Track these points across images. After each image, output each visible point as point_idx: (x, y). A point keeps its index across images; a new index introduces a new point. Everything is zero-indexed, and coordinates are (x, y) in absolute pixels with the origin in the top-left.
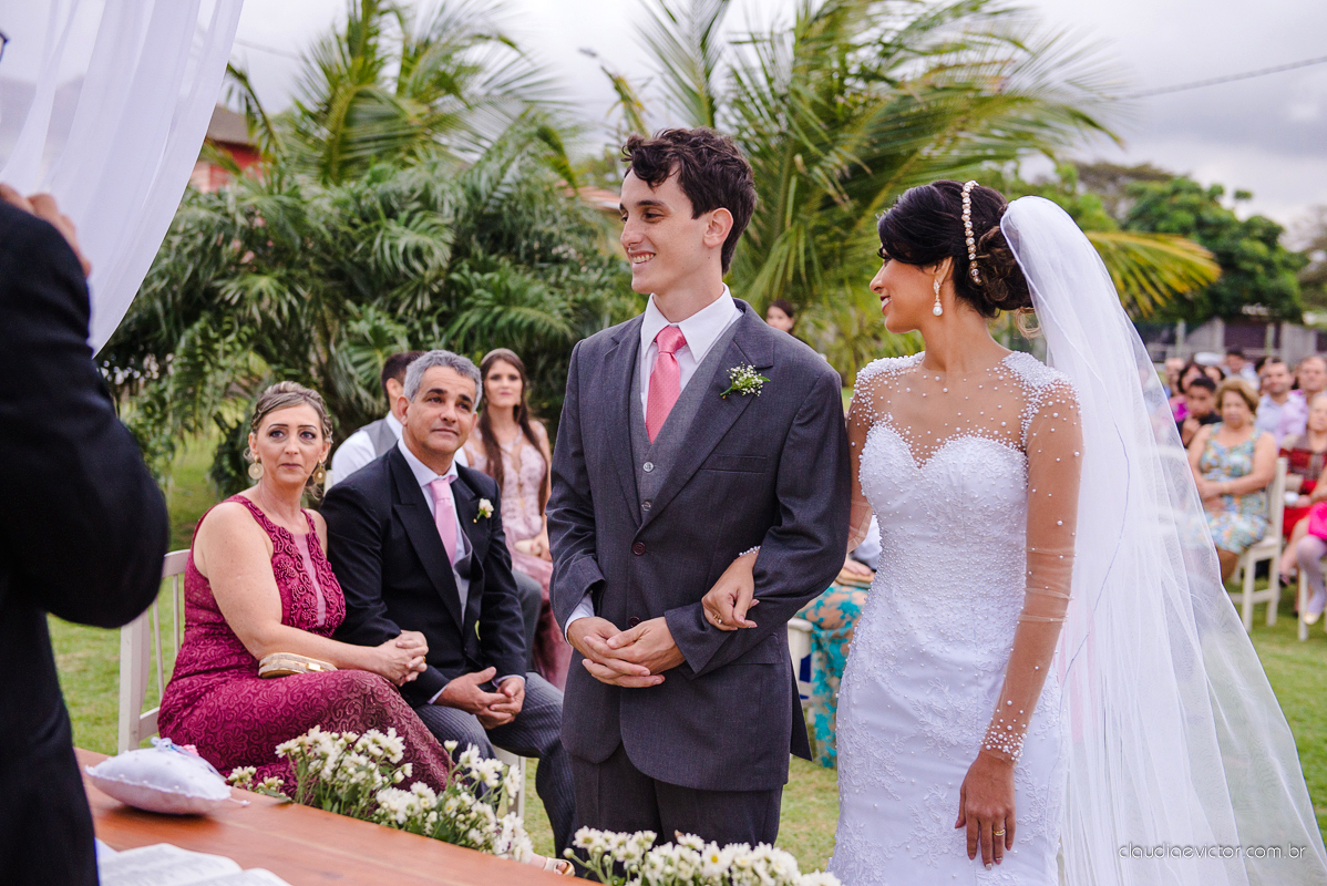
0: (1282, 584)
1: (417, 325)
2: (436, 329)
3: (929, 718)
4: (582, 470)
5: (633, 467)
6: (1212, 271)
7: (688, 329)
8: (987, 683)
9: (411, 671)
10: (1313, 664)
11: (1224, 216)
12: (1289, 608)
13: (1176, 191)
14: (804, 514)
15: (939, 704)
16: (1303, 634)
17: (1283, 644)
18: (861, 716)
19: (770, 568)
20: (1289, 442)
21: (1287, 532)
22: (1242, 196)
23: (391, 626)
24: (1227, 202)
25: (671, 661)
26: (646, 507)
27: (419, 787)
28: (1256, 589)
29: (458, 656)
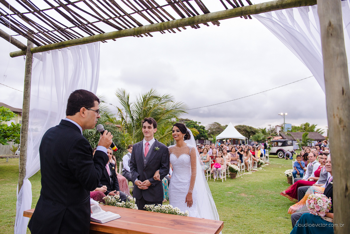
0: (211, 174)
1: (92, 143)
2: (95, 143)
3: (181, 190)
4: (135, 161)
5: (143, 160)
6: (198, 133)
7: (149, 142)
8: (188, 184)
9: (105, 191)
10: (216, 184)
11: (198, 126)
12: (212, 177)
13: (191, 122)
14: (165, 165)
15: (182, 188)
16: (214, 181)
17: (212, 182)
18: (172, 190)
19: (161, 172)
20: (211, 155)
21: (212, 167)
22: (199, 123)
23: (102, 185)
24: (198, 124)
25: (149, 185)
26: (145, 165)
27: (123, 202)
28: (208, 175)
29: (110, 189)
